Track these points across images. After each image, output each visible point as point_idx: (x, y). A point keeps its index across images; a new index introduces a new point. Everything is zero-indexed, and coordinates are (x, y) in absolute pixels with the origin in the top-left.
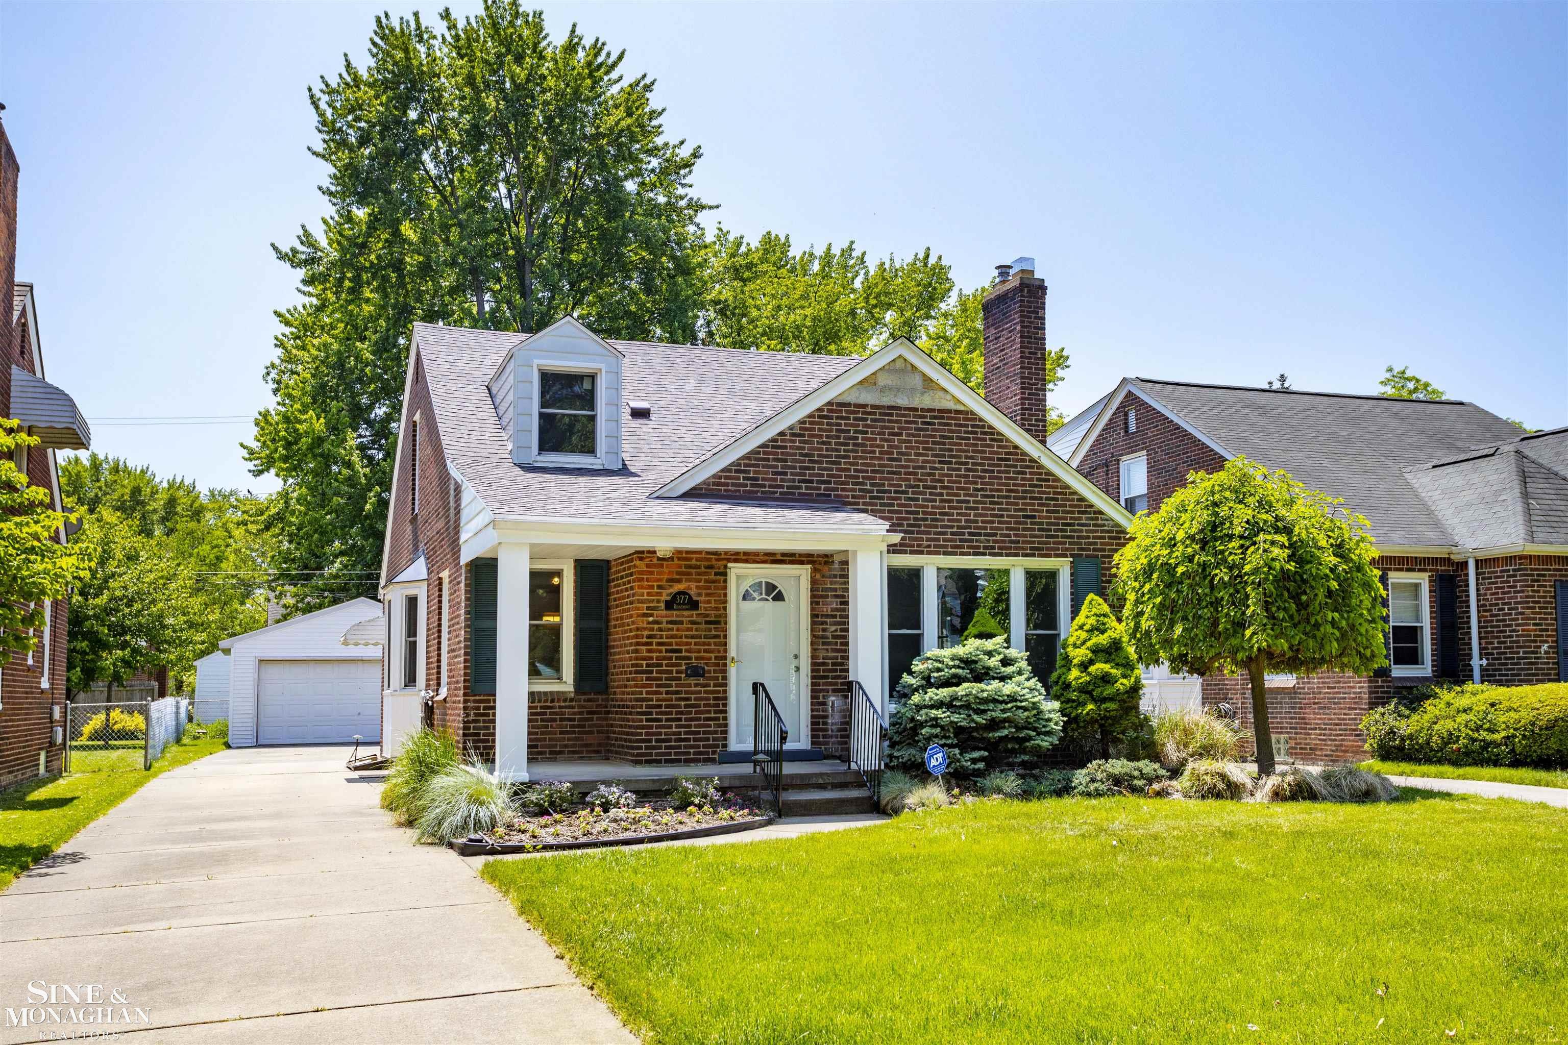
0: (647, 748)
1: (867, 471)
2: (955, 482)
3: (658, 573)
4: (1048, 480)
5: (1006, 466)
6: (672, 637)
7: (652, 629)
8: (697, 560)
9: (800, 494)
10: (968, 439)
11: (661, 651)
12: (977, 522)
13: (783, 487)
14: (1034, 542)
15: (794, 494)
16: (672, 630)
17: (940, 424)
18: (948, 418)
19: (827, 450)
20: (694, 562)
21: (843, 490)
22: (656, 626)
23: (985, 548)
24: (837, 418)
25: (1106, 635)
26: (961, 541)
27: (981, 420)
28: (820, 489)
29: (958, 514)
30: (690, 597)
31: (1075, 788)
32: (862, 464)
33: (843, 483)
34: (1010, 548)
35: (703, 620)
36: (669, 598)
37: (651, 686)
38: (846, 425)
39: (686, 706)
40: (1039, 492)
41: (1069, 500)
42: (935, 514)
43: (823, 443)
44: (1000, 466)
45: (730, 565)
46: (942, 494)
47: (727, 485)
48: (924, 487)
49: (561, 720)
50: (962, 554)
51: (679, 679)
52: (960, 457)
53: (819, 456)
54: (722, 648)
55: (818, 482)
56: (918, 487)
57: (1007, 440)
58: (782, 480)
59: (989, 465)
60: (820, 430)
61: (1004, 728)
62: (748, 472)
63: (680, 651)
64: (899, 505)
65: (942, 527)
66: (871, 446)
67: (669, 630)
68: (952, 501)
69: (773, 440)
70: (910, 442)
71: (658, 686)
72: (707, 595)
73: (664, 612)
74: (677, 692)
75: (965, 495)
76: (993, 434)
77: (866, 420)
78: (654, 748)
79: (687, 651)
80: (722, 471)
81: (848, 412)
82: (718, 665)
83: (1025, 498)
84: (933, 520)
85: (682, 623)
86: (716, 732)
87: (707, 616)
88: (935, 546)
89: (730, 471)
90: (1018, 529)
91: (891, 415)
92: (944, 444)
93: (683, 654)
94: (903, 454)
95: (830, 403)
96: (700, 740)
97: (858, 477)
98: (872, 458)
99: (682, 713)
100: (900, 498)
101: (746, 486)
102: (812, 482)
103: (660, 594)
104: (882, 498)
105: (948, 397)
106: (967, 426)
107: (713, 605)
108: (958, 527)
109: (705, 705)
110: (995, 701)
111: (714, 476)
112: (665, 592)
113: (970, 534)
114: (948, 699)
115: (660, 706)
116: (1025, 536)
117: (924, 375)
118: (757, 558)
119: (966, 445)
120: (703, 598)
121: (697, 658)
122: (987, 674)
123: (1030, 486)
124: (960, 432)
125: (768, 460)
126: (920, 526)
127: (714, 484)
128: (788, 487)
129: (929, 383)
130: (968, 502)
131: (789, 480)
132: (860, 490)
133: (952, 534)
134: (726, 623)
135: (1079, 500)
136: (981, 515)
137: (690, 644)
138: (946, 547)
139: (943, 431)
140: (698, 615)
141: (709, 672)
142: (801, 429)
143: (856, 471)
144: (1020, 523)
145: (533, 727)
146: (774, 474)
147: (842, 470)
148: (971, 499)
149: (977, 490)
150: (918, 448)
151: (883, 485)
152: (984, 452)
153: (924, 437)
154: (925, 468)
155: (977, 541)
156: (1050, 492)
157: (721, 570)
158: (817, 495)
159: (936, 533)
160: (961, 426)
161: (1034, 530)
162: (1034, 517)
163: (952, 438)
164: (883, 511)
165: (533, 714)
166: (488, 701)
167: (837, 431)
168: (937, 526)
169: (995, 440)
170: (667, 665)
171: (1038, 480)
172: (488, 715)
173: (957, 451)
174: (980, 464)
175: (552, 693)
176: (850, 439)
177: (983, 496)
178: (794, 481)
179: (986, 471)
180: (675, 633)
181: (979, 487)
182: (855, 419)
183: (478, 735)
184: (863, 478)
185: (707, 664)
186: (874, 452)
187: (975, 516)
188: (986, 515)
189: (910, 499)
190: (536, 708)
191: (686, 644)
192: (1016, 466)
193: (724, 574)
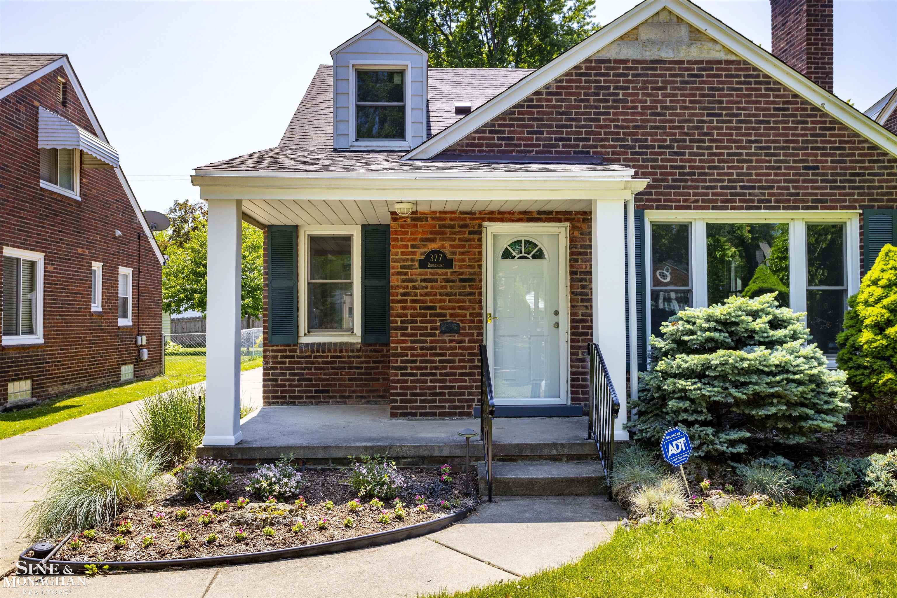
0: (402, 401)
1: (628, 127)
2: (726, 134)
3: (412, 233)
4: (833, 129)
5: (784, 116)
6: (427, 294)
7: (407, 287)
8: (451, 219)
9: (556, 151)
10: (741, 89)
11: (415, 308)
12: (750, 175)
13: (538, 146)
14: (816, 194)
15: (551, 152)
16: (426, 287)
17: (708, 76)
18: (718, 69)
19: (585, 107)
20: (448, 222)
21: (602, 147)
22: (410, 284)
23: (759, 201)
24: (596, 75)
26: (732, 194)
27: (755, 69)
28: (578, 146)
29: (729, 168)
30: (444, 256)
32: (624, 121)
33: (602, 140)
34: (789, 201)
35: (457, 278)
36: (423, 257)
37: (405, 341)
38: (606, 81)
39: (441, 361)
40: (822, 142)
41: (857, 149)
42: (703, 168)
43: (582, 101)
44: (777, 116)
45: (485, 224)
46: (710, 148)
47: (481, 145)
48: (691, 141)
49: (350, 368)
50: (733, 208)
51: (434, 335)
52: (730, 109)
53: (576, 114)
54: (477, 305)
55: (576, 139)
56: (684, 141)
57: (786, 89)
58: (537, 139)
59: (764, 116)
60: (577, 87)
61: (772, 404)
62: (503, 132)
63: (434, 308)
64: (663, 160)
65: (711, 181)
66: (633, 101)
67: (423, 288)
68: (722, 154)
69: (529, 100)
70: (675, 95)
71: (412, 342)
72: (462, 253)
73: (418, 271)
74: (432, 348)
75: (737, 148)
76: (769, 83)
77: (628, 75)
78: (410, 401)
79: (441, 308)
80: (477, 131)
81: (607, 68)
82: (473, 321)
83: (807, 148)
84: (700, 174)
85: (436, 281)
86: (471, 387)
87: (462, 274)
88: (703, 201)
89: (484, 132)
90: (798, 181)
91: (655, 69)
92: (714, 96)
93: (438, 311)
94: (666, 108)
95: (588, 61)
96: (456, 394)
97: (618, 133)
98: (633, 114)
99: (436, 368)
100: (664, 153)
101: (500, 145)
102: (569, 139)
103: (414, 253)
104: (645, 154)
105: (718, 47)
106: (739, 76)
107: (467, 263)
108: (730, 181)
109: (460, 361)
110: (759, 372)
111: (467, 137)
112: (419, 251)
113: (742, 187)
114: (700, 368)
115: (415, 362)
116: (807, 188)
117: (691, 25)
119: (737, 96)
120: (457, 257)
121: (451, 315)
122: (751, 337)
123: (812, 135)
124: (731, 83)
125: (523, 120)
126: (686, 181)
127: (468, 145)
128: (544, 146)
129: (696, 35)
130: (741, 154)
131: (545, 139)
132: (621, 146)
133: (722, 188)
134: (481, 281)
135: (870, 148)
136: (755, 168)
137: (445, 301)
138: (716, 201)
139: (713, 82)
140: (453, 273)
141: (464, 329)
142: (558, 87)
143: (616, 127)
144: (801, 175)
145: (325, 374)
146: (529, 133)
147: (601, 127)
148: (744, 151)
149: (751, 142)
150: (684, 101)
151: (646, 140)
152: (759, 102)
153: (691, 89)
154: (692, 121)
155: (750, 194)
156: (835, 142)
157: (476, 229)
158: (575, 152)
159: (703, 188)
160: (732, 76)
161: (816, 181)
162: (817, 168)
163: (722, 89)
164: (646, 167)
165: (324, 363)
166: (285, 351)
167: (596, 88)
168: (705, 181)
169: (771, 89)
170: (421, 322)
171: (821, 129)
172: (284, 363)
173: (728, 102)
174: (754, 115)
175: (341, 344)
176: (610, 94)
177: (757, 148)
178: (550, 139)
179: (761, 122)
180: (429, 290)
181: (753, 138)
182: (615, 75)
183: (276, 380)
184: (624, 134)
185: (462, 321)
186: (636, 108)
187: (748, 168)
188: (761, 168)
189: (676, 154)
190: (327, 357)
191: (440, 301)
192: (795, 116)
193: (479, 233)
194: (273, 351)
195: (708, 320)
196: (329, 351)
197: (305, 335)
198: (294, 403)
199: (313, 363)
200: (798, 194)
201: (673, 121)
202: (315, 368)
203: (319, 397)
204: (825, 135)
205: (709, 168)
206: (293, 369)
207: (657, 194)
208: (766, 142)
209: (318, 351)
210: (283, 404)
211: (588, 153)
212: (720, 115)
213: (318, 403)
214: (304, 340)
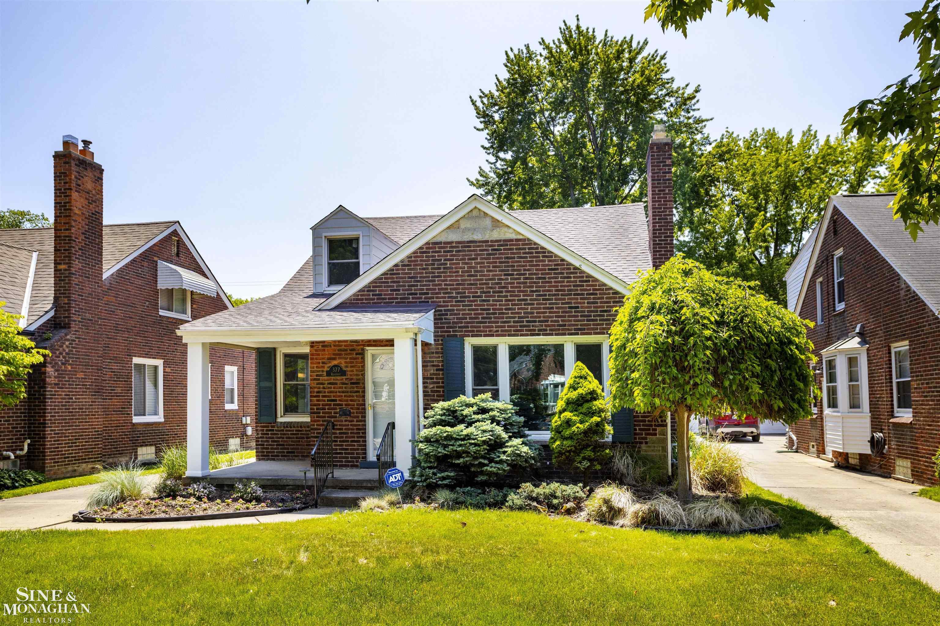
1: (453, 285)
2: (516, 287)
3: (322, 355)
4: (589, 281)
5: (555, 273)
6: (331, 392)
7: (319, 388)
8: (345, 346)
9: (408, 302)
10: (526, 257)
11: (324, 401)
12: (533, 313)
13: (397, 298)
14: (577, 325)
15: (404, 302)
16: (331, 388)
17: (504, 249)
18: (511, 245)
19: (426, 273)
20: (343, 347)
21: (437, 298)
22: (321, 386)
23: (539, 330)
24: (433, 252)
25: (577, 391)
26: (521, 326)
27: (535, 244)
28: (421, 298)
29: (519, 309)
30: (341, 368)
31: (507, 502)
32: (450, 280)
33: (437, 293)
34: (559, 330)
35: (349, 382)
36: (329, 369)
37: (319, 421)
38: (439, 256)
39: (340, 433)
40: (581, 290)
41: (605, 294)
42: (502, 309)
43: (424, 269)
44: (550, 274)
45: (367, 348)
46: (507, 296)
47: (362, 299)
48: (494, 292)
50: (522, 335)
51: (336, 417)
52: (520, 270)
53: (420, 277)
54: (361, 399)
55: (420, 294)
56: (489, 292)
57: (556, 256)
58: (396, 294)
59: (542, 274)
60: (421, 261)
62: (375, 291)
63: (335, 400)
64: (475, 305)
65: (506, 318)
66: (456, 268)
67: (329, 388)
68: (514, 300)
69: (391, 270)
70: (483, 263)
71: (323, 421)
72: (352, 367)
73: (326, 378)
75: (524, 296)
76: (545, 252)
77: (453, 251)
79: (340, 400)
80: (359, 291)
81: (439, 248)
82: (359, 408)
83: (571, 295)
84: (500, 314)
85: (336, 384)
86: (358, 449)
87: (352, 379)
88: (502, 331)
89: (364, 291)
90: (565, 317)
91: (470, 247)
92: (508, 262)
93: (338, 402)
94: (477, 271)
95: (427, 243)
96: (349, 454)
97: (447, 289)
98: (456, 276)
99: (337, 437)
100: (476, 301)
101: (374, 299)
102: (416, 294)
103: (323, 367)
104: (464, 301)
105: (511, 231)
106: (525, 249)
107: (355, 373)
108: (519, 317)
109: (351, 433)
111: (354, 295)
112: (326, 366)
113: (527, 322)
116: (571, 321)
117: (493, 218)
118: (382, 344)
119: (524, 262)
120: (349, 369)
121: (346, 405)
123: (574, 286)
124: (520, 253)
125: (388, 282)
126: (490, 318)
127: (354, 299)
128: (401, 298)
129: (496, 223)
130: (526, 300)
131: (401, 294)
132: (449, 297)
133: (514, 322)
134: (364, 383)
135: (613, 293)
136: (536, 308)
137: (342, 396)
138: (510, 331)
139: (508, 254)
140: (346, 379)
141: (354, 413)
142: (409, 261)
143: (445, 285)
144: (566, 312)
145: (292, 441)
146: (391, 290)
147: (436, 285)
148: (529, 298)
149: (533, 291)
150: (489, 267)
151: (465, 293)
152: (538, 265)
153: (493, 259)
154: (494, 279)
155: (533, 326)
156: (590, 290)
157: (360, 351)
158: (420, 302)
159: (502, 322)
160: (520, 249)
161: (577, 316)
162: (578, 307)
163: (514, 258)
164: (465, 310)
165: (291, 434)
166: (268, 427)
167: (433, 260)
168: (503, 318)
169: (547, 257)
170: (328, 409)
171: (580, 281)
172: (268, 434)
173: (518, 266)
174: (535, 274)
175: (302, 422)
176: (441, 264)
177: (537, 295)
178: (405, 294)
179: (540, 278)
180: (333, 390)
181: (534, 289)
182: (444, 252)
183: (263, 445)
184: (451, 289)
185: (352, 408)
186: (458, 272)
187: (531, 309)
188: (540, 308)
189: (484, 301)
190: (293, 431)
191: (339, 396)
192: (563, 273)
193: (362, 354)
194: (261, 427)
195: (442, 409)
196: (294, 427)
197: (281, 417)
198: (274, 460)
199: (284, 434)
200: (565, 325)
201: (482, 280)
202: (287, 438)
203: (289, 456)
204: (583, 286)
205: (506, 309)
206: (273, 438)
207: (472, 327)
208: (543, 291)
209: (287, 427)
210: (268, 460)
211: (428, 302)
212: (513, 275)
213: (288, 460)
214: (280, 420)
